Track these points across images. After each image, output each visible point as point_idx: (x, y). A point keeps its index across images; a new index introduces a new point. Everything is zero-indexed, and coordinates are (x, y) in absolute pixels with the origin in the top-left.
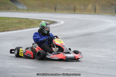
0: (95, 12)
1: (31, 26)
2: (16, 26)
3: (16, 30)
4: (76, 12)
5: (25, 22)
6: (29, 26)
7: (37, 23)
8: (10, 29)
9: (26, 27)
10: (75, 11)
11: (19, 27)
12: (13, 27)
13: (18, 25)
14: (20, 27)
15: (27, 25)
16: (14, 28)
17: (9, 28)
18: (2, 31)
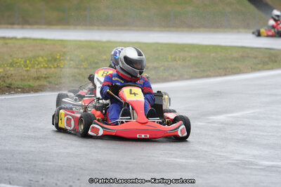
2: (229, 66)
3: (225, 75)
5: (256, 58)
6: (260, 66)
8: (209, 73)
12: (219, 69)
13: (235, 64)
18: (188, 77)
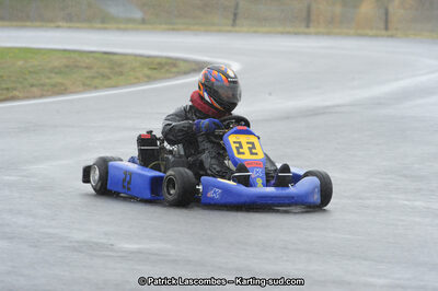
0: (387, 28)
1: (107, 82)
4: (312, 30)
7: (133, 69)
9: (84, 85)
10: (308, 27)
11: (54, 86)
14: (62, 84)
15: (93, 78)
16: (34, 89)
17: (15, 89)
